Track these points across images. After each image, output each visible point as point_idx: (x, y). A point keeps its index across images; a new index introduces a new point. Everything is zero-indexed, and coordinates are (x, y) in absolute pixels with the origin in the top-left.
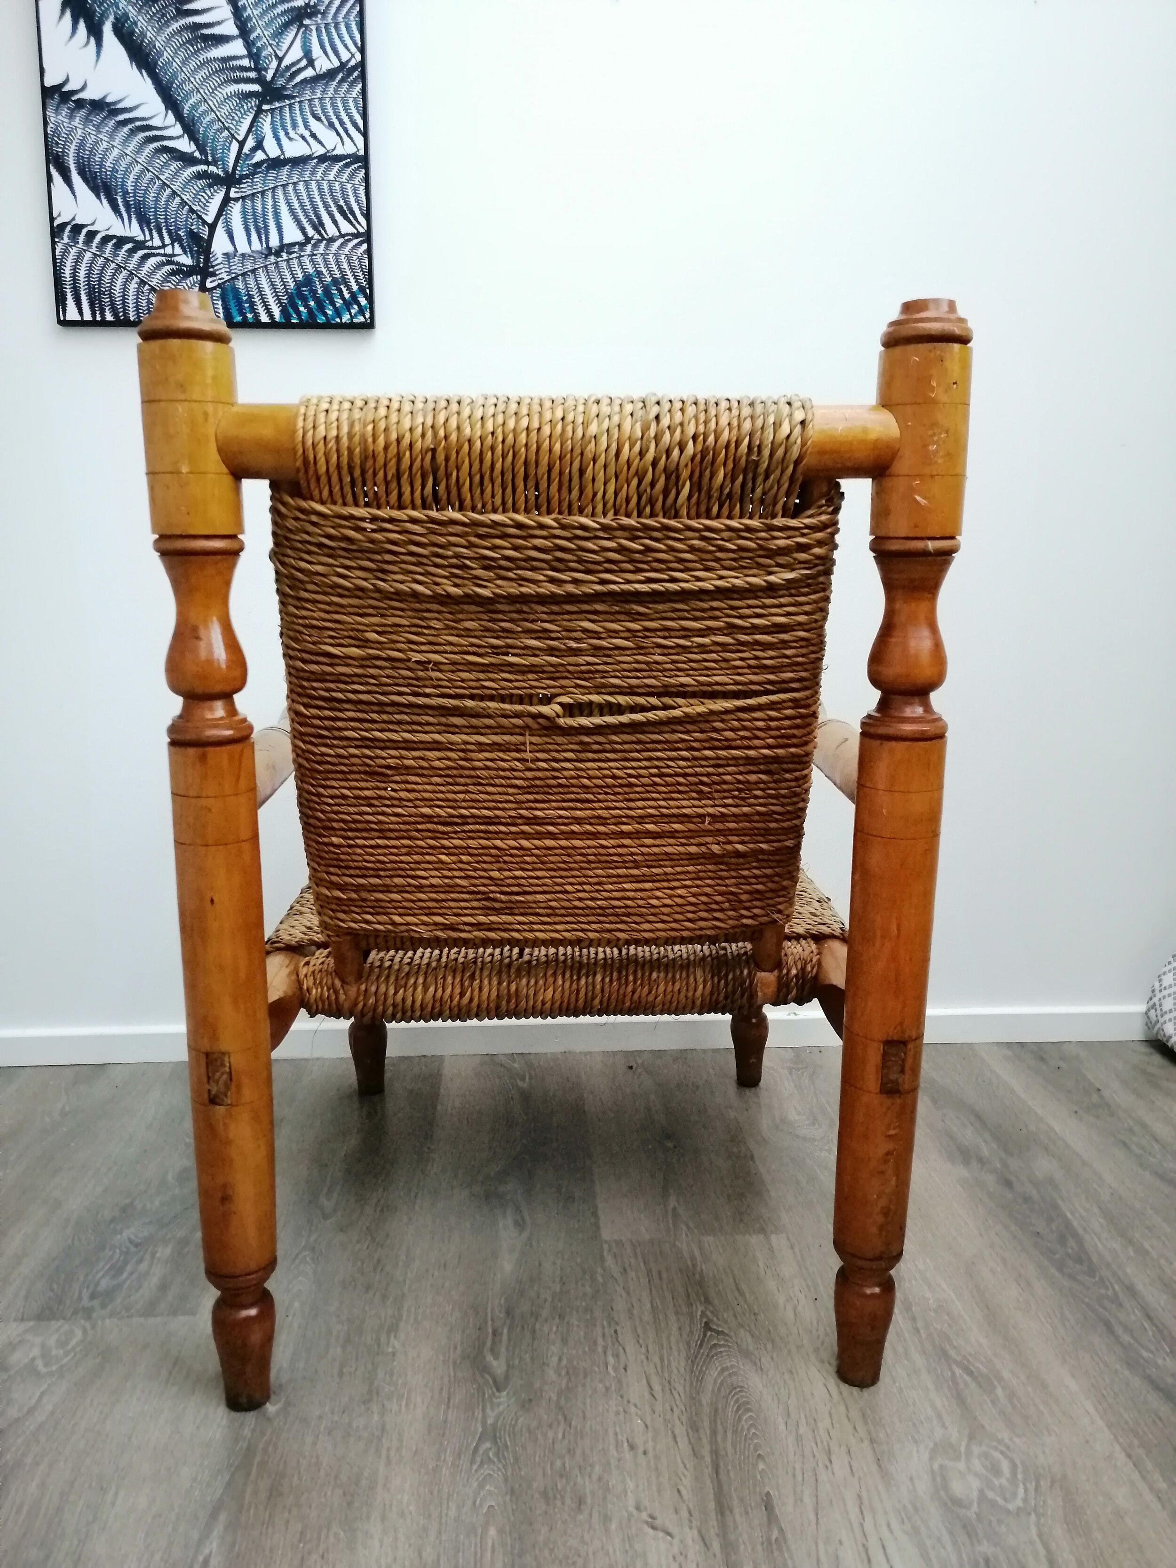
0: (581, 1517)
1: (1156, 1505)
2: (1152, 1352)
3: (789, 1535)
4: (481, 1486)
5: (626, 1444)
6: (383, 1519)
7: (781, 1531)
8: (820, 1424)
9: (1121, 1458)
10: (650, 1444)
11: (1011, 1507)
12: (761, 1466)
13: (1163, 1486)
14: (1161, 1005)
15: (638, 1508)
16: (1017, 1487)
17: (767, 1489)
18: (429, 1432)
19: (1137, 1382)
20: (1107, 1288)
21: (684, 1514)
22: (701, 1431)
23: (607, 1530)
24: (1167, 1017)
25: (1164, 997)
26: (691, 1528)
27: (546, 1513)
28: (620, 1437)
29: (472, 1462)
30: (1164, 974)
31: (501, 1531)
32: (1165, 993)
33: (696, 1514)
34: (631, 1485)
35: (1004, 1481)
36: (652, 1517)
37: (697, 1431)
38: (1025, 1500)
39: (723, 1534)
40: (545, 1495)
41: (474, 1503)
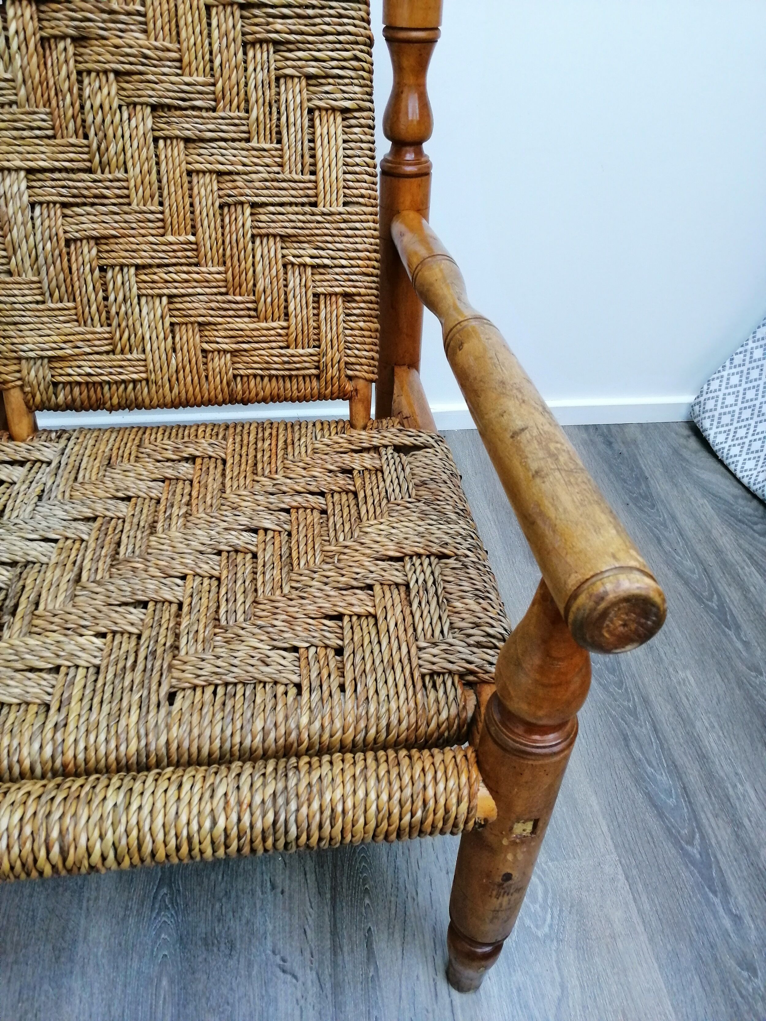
0: (231, 963)
1: (640, 928)
2: (653, 767)
3: (381, 972)
4: (158, 936)
5: (269, 884)
6: (83, 974)
7: (377, 969)
8: (412, 854)
9: (621, 877)
10: (287, 882)
11: (540, 934)
12: (367, 901)
13: (647, 907)
14: (705, 404)
15: (274, 952)
16: (546, 912)
17: (370, 925)
18: (121, 878)
19: (640, 797)
20: (629, 701)
21: (307, 955)
22: (325, 867)
23: (250, 976)
24: (707, 415)
25: (709, 399)
26: (311, 969)
27: (205, 959)
28: (265, 877)
29: (152, 910)
30: (713, 379)
31: (171, 982)
32: (710, 395)
33: (316, 957)
34: (270, 927)
35: (537, 906)
36: (284, 960)
37: (322, 867)
38: (551, 926)
39: (334, 976)
40: (205, 940)
41: (152, 951)
